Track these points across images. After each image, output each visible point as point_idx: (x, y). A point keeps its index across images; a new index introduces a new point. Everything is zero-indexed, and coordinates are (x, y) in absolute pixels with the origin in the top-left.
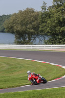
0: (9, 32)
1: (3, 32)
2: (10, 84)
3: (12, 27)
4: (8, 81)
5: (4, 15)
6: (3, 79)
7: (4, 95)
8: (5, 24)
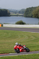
0: (35, 17)
1: (31, 17)
2: (36, 49)
3: (37, 15)
4: (35, 47)
5: (32, 7)
6: (32, 45)
7: (32, 55)
8: (33, 13)
